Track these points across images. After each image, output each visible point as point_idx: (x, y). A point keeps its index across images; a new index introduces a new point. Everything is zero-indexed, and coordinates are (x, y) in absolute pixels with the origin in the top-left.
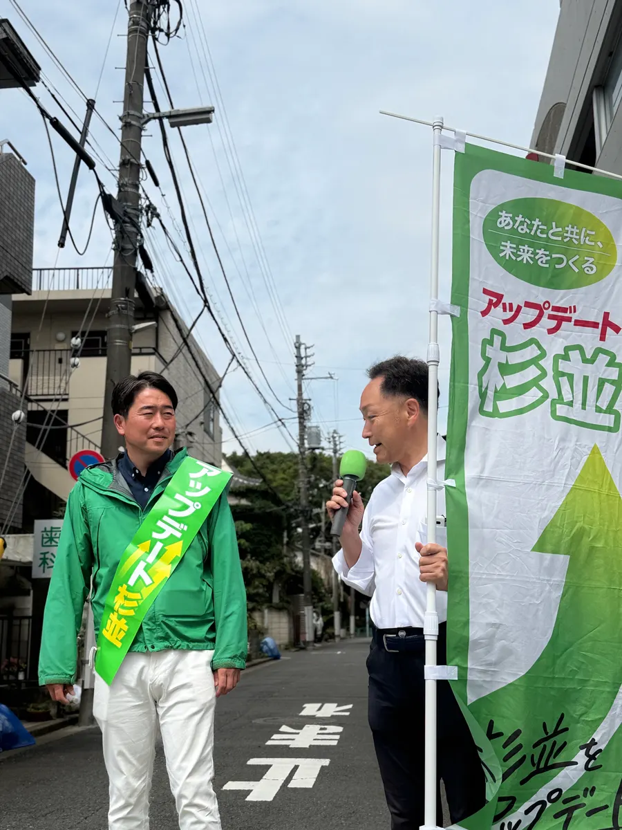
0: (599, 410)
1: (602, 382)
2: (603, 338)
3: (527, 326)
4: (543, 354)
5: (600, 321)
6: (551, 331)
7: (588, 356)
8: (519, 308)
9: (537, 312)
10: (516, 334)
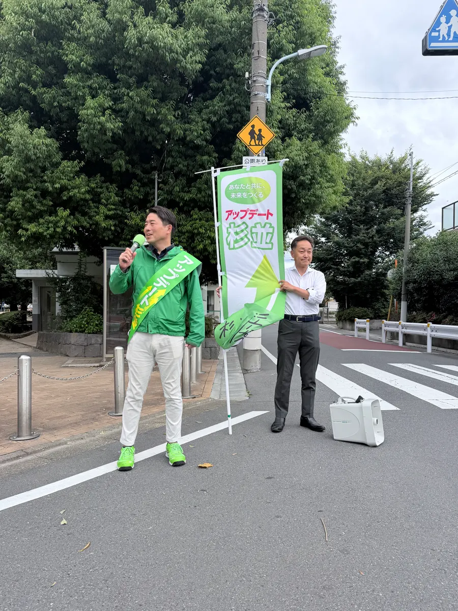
0: (266, 243)
1: (267, 233)
2: (267, 219)
3: (241, 218)
4: (247, 227)
5: (266, 213)
6: (250, 218)
7: (263, 226)
8: (239, 212)
9: (245, 213)
10: (238, 221)
